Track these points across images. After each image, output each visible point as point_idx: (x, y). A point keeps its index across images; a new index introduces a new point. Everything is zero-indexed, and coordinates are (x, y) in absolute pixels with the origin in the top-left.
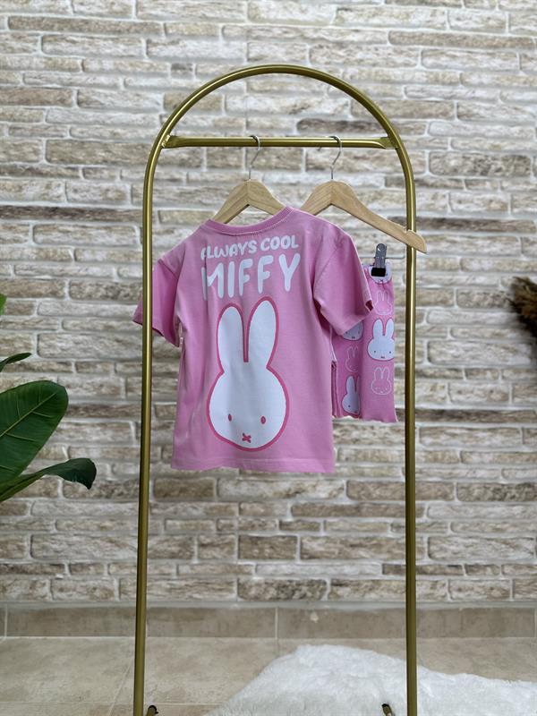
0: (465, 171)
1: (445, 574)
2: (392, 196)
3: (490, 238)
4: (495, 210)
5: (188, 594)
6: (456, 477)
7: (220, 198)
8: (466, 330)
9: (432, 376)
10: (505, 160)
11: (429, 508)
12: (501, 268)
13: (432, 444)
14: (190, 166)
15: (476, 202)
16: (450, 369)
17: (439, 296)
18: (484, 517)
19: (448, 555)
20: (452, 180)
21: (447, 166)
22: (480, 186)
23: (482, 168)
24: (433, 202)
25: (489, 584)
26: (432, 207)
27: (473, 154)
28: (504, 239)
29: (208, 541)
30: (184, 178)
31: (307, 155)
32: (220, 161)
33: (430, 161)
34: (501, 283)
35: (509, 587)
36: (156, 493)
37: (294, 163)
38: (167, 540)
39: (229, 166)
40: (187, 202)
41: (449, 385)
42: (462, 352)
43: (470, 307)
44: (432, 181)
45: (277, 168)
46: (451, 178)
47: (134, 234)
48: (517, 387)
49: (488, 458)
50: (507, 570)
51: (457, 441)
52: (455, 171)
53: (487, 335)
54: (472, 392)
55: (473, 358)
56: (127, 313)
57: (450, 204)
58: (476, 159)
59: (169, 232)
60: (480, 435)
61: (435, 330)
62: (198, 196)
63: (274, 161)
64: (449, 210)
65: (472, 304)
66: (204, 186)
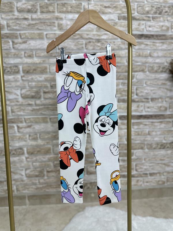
0: (152, 12)
1: (142, 177)
2: (121, 24)
3: (162, 43)
4: (164, 30)
5: (44, 190)
6: (147, 141)
7: (46, 26)
8: (152, 82)
9: (138, 102)
10: (169, 7)
11: (136, 153)
12: (166, 55)
13: (137, 129)
14: (32, 12)
15: (156, 26)
16: (145, 99)
17: (141, 68)
18: (157, 155)
19: (143, 170)
20: (146, 17)
21: (144, 10)
22: (158, 20)
23: (159, 11)
24: (138, 27)
25: (158, 179)
26: (138, 29)
27: (156, 5)
28: (167, 43)
29: (50, 170)
30: (30, 18)
31: (84, 6)
32: (46, 9)
33: (137, 8)
34: (166, 62)
35: (165, 180)
36: (28, 153)
37: (78, 10)
38: (34, 171)
39: (49, 12)
40: (32, 29)
41: (144, 105)
42: (149, 91)
43: (153, 72)
44: (138, 17)
45: (71, 12)
46: (147, 16)
47: (9, 44)
48: (171, 105)
49: (159, 133)
50: (165, 174)
51: (147, 127)
52: (148, 12)
53: (160, 84)
54: (153, 107)
55: (154, 93)
56: (9, 79)
57: (146, 27)
58: (157, 7)
59: (25, 42)
60: (156, 124)
61: (139, 82)
62: (37, 26)
63: (70, 9)
64: (145, 30)
65: (154, 71)
66: (39, 21)
